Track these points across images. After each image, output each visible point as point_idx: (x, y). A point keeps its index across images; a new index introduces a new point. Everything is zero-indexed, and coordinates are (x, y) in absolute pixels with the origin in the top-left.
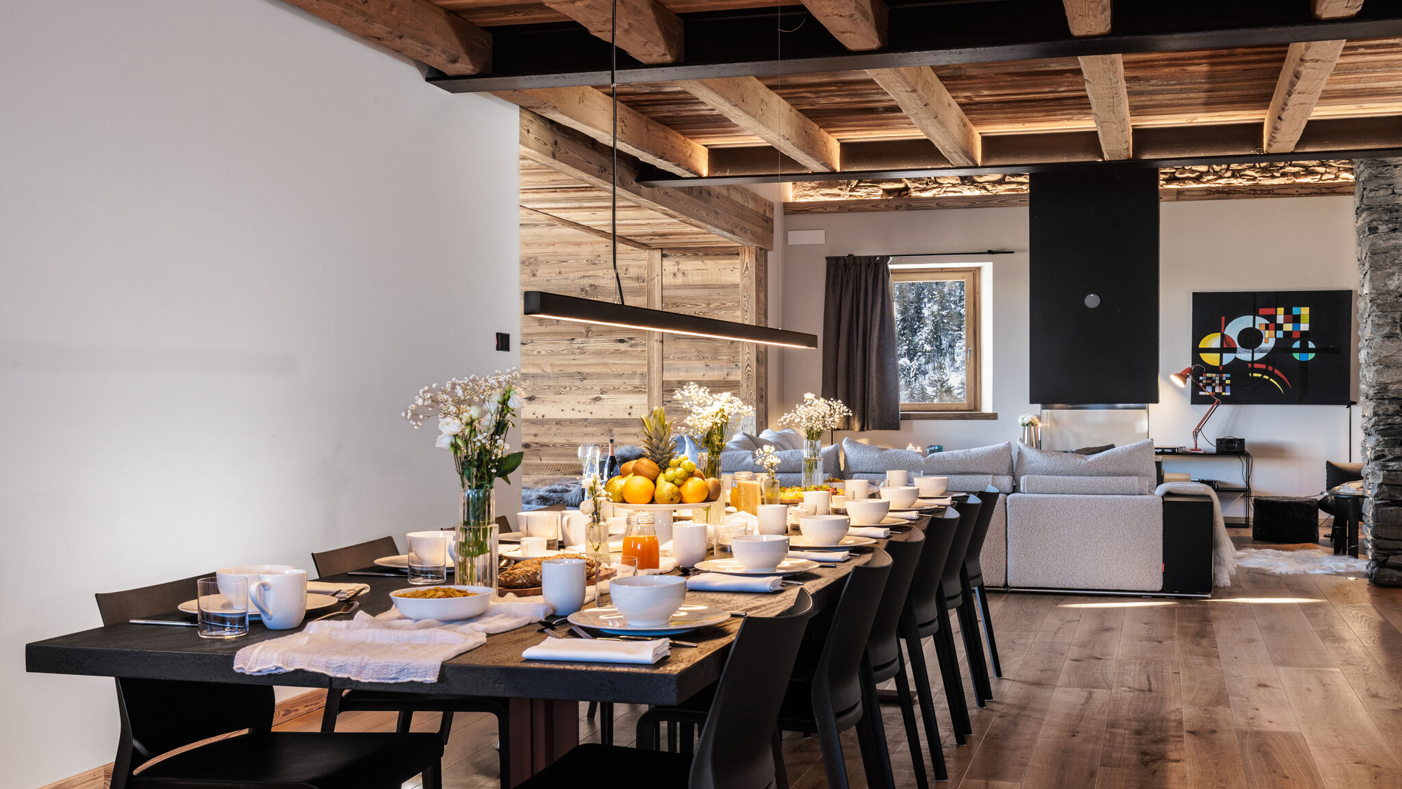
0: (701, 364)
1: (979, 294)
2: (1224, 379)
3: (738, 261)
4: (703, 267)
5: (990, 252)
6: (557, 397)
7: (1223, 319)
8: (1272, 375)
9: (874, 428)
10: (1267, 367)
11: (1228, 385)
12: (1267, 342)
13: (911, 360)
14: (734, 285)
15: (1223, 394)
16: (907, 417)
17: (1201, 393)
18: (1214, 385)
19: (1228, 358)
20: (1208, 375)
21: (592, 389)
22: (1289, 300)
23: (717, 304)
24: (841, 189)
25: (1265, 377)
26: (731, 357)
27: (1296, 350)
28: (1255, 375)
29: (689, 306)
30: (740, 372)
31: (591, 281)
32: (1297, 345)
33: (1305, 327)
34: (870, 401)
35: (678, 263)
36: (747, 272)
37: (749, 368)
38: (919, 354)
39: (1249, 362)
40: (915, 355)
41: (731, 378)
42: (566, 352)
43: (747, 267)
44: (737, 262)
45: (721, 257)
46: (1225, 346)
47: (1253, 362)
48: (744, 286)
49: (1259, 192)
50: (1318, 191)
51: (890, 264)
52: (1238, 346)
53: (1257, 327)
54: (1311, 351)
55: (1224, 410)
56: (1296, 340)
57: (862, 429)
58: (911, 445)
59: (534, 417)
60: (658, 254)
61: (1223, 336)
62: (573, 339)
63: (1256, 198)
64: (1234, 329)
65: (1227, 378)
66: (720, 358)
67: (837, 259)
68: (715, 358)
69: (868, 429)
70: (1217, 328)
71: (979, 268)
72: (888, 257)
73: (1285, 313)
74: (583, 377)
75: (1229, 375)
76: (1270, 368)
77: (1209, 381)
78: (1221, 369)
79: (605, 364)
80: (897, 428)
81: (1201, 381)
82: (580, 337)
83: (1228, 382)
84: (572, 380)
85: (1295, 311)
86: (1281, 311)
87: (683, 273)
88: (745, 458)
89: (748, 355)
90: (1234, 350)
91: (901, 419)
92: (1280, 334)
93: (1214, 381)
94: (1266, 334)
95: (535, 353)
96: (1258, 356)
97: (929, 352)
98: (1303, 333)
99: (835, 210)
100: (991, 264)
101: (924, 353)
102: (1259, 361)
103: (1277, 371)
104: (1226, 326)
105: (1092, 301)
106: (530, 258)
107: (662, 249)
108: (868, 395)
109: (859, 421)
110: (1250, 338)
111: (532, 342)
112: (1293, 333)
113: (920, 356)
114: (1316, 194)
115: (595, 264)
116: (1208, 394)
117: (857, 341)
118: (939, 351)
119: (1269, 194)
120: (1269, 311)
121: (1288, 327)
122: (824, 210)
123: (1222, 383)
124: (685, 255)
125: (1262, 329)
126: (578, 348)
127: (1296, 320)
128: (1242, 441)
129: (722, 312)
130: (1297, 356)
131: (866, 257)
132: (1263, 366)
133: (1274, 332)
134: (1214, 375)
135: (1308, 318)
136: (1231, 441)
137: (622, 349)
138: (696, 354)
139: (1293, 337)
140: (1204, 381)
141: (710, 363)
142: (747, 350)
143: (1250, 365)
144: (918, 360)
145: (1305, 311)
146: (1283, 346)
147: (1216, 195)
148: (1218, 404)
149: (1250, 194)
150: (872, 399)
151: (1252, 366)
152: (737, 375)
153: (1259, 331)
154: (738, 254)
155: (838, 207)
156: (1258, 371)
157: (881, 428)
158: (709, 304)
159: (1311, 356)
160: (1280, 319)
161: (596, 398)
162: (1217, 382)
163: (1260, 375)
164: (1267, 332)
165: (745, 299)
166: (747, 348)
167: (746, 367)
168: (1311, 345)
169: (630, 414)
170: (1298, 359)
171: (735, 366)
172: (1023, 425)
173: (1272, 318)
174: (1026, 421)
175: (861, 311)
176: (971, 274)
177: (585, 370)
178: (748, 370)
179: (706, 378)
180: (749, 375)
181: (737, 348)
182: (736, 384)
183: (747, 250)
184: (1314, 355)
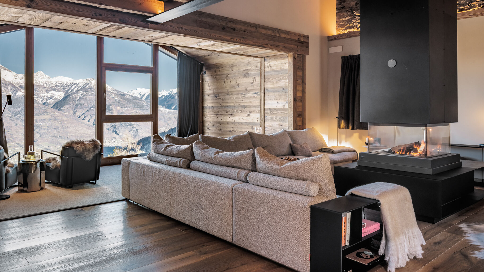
0: (276, 102)
4: (277, 63)
6: (238, 114)
14: (286, 70)
21: (247, 111)
23: (281, 78)
24: (354, 29)
26: (285, 99)
29: (272, 79)
31: (247, 72)
35: (269, 62)
36: (290, 64)
37: (290, 103)
41: (284, 107)
42: (240, 98)
43: (290, 62)
44: (287, 60)
45: (282, 58)
48: (289, 70)
57: (352, 129)
59: (232, 121)
60: (263, 59)
62: (242, 93)
66: (282, 99)
67: (345, 57)
68: (280, 99)
69: (355, 129)
74: (245, 107)
79: (251, 102)
82: (244, 92)
84: (242, 108)
87: (270, 66)
89: (290, 98)
95: (233, 98)
99: (346, 37)
105: (391, 63)
106: (231, 64)
107: (264, 57)
109: (351, 125)
111: (232, 94)
115: (248, 65)
122: (342, 38)
124: (271, 59)
126: (244, 96)
129: (282, 81)
137: (256, 96)
141: (278, 101)
142: (290, 96)
152: (287, 106)
158: (278, 78)
161: (248, 115)
165: (289, 75)
169: (257, 121)
171: (286, 102)
177: (246, 104)
178: (290, 104)
179: (277, 108)
180: (290, 106)
181: (287, 95)
182: (287, 110)
183: (290, 55)
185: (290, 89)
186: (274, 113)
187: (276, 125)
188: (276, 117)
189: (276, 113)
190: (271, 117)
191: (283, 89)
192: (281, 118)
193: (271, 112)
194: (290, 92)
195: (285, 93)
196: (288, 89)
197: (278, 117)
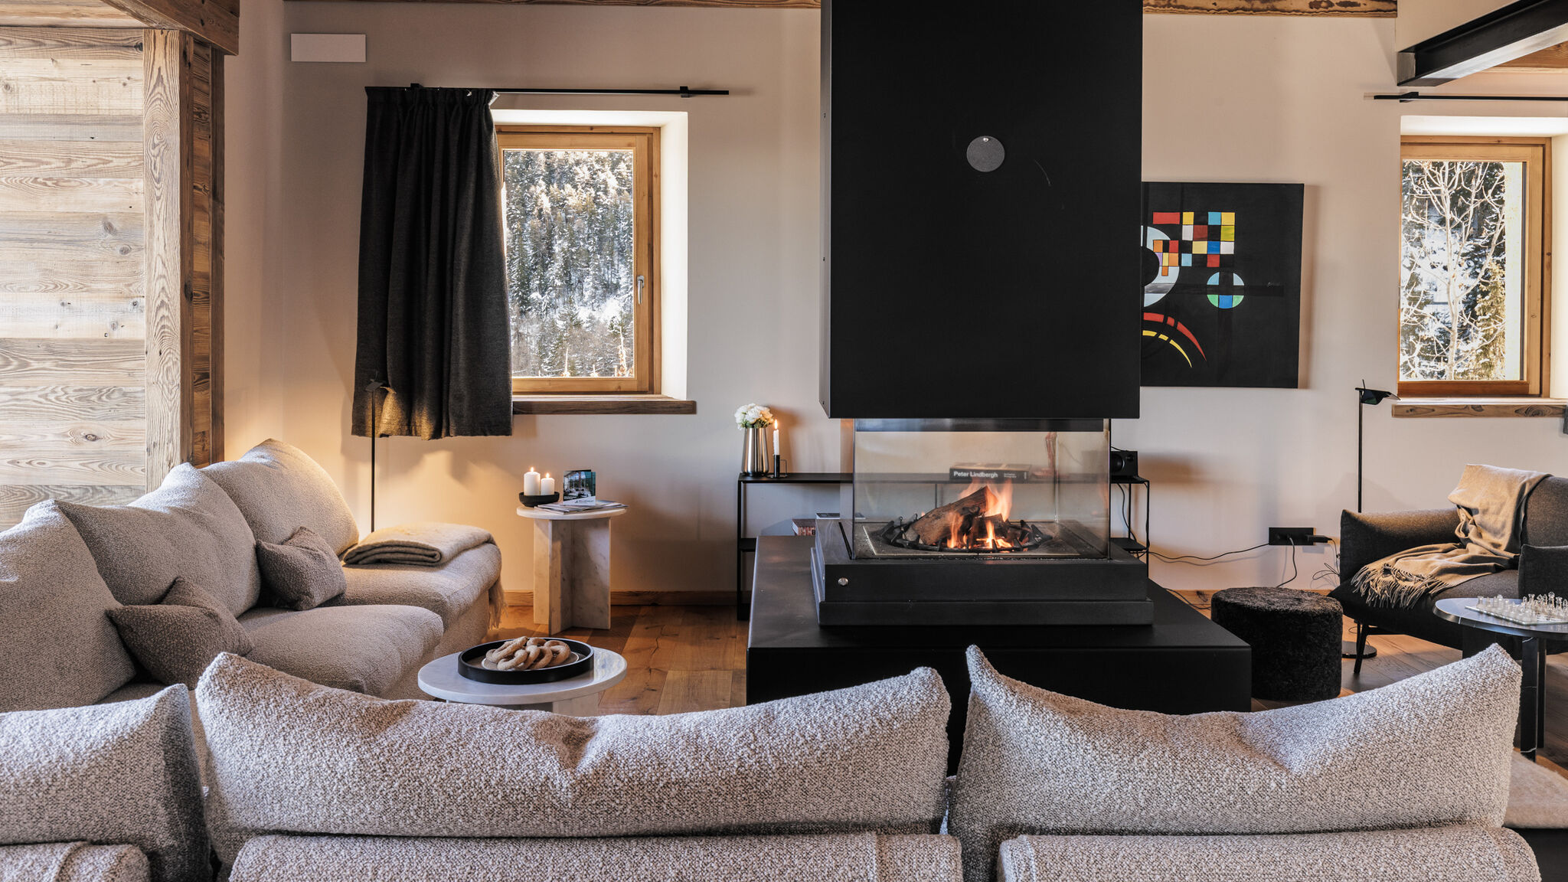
0: (51, 300)
1: (658, 176)
3: (140, 64)
4: (56, 73)
5: (684, 91)
8: (1174, 334)
9: (461, 432)
10: (1165, 319)
12: (1165, 274)
13: (543, 294)
14: (129, 118)
22: (1199, 197)
23: (89, 162)
25: (1163, 336)
26: (121, 285)
27: (1215, 290)
28: (1147, 333)
29: (21, 164)
30: (141, 320)
32: (1214, 280)
33: (1227, 247)
34: (453, 377)
36: (160, 89)
37: (163, 312)
38: (550, 288)
40: (546, 290)
41: (121, 333)
43: (160, 77)
44: (135, 65)
45: (98, 52)
47: (1146, 308)
48: (154, 120)
53: (1150, 246)
54: (1237, 290)
56: (1213, 271)
57: (437, 433)
58: (532, 469)
66: (94, 286)
67: (388, 92)
68: (82, 288)
69: (449, 434)
71: (659, 129)
72: (489, 93)
73: (1196, 223)
76: (1171, 321)
80: (505, 430)
85: (1212, 218)
86: (1187, 219)
87: (7, 87)
89: (162, 281)
91: (514, 413)
92: (1187, 260)
94: (1165, 259)
96: (1154, 298)
97: (560, 287)
98: (1225, 260)
100: (684, 114)
101: (554, 288)
102: (1153, 308)
103: (1181, 327)
108: (449, 367)
112: (1209, 259)
113: (551, 291)
117: (427, 258)
118: (569, 285)
120: (1170, 218)
121: (1201, 247)
124: (10, 43)
125: (1158, 250)
127: (1214, 234)
128: (1133, 456)
129: (101, 181)
130: (1213, 299)
132: (1159, 318)
133: (1177, 254)
135: (1233, 232)
139: (1209, 265)
141: (68, 297)
142: (160, 270)
144: (549, 294)
145: (1226, 221)
146: (1192, 281)
150: (457, 374)
151: (1146, 315)
152: (137, 327)
153: (1152, 253)
154: (139, 47)
156: (1151, 326)
157: (475, 432)
158: (70, 161)
159: (1238, 300)
160: (1188, 233)
163: (1153, 334)
164: (1166, 255)
165: (155, 152)
166: (160, 265)
167: (159, 308)
168: (1238, 281)
170: (1217, 306)
171: (130, 307)
172: (746, 426)
173: (1174, 231)
174: (751, 417)
175: (436, 197)
176: (646, 140)
178: (163, 317)
179: (62, 334)
180: (163, 327)
181: (136, 264)
182: (131, 349)
183: (160, 38)
184: (1241, 298)
185: (159, 231)
186: (35, 365)
187: (50, 437)
188: (53, 392)
189: (48, 364)
190: (11, 394)
191: (109, 228)
192: (94, 398)
193: (8, 364)
194: (158, 247)
195: (124, 251)
196: (146, 230)
197: (70, 391)
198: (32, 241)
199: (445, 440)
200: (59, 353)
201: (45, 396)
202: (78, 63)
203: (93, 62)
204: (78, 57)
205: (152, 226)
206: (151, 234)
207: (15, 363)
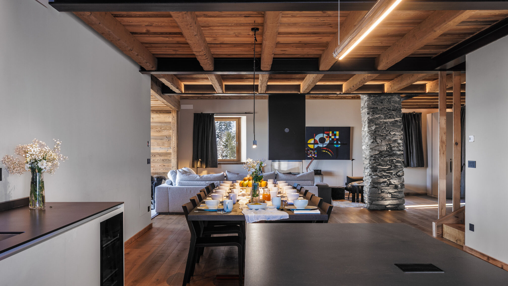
0: (159, 147)
1: (240, 125)
2: (315, 152)
5: (246, 113)
7: (315, 135)
8: (328, 151)
9: (210, 167)
10: (327, 149)
11: (316, 154)
12: (327, 141)
14: (170, 122)
15: (315, 157)
16: (220, 164)
17: (308, 156)
18: (312, 154)
19: (316, 146)
20: (310, 151)
22: (333, 129)
23: (164, 128)
25: (326, 152)
26: (168, 145)
27: (335, 144)
28: (324, 151)
29: (154, 129)
32: (335, 142)
33: (337, 137)
34: (209, 159)
36: (174, 118)
37: (174, 149)
39: (322, 147)
41: (168, 152)
43: (174, 117)
44: (171, 115)
45: (165, 113)
46: (315, 143)
47: (323, 147)
48: (173, 123)
49: (324, 98)
50: (341, 98)
51: (215, 116)
52: (319, 142)
53: (324, 137)
54: (339, 144)
55: (315, 161)
56: (335, 141)
57: (206, 167)
61: (315, 140)
63: (323, 99)
64: (318, 138)
65: (316, 152)
66: (165, 145)
67: (198, 114)
68: (163, 145)
69: (208, 167)
70: (313, 137)
71: (240, 117)
72: (214, 114)
73: (332, 133)
75: (316, 151)
76: (328, 149)
77: (311, 153)
78: (314, 149)
80: (217, 167)
81: (308, 153)
83: (316, 153)
85: (335, 132)
86: (331, 132)
87: (152, 118)
88: (197, 177)
89: (174, 145)
90: (318, 144)
91: (218, 164)
92: (331, 139)
93: (312, 153)
94: (327, 139)
96: (324, 146)
98: (337, 139)
100: (246, 117)
102: (325, 147)
103: (330, 150)
104: (315, 136)
105: (287, 130)
108: (208, 157)
110: (322, 140)
112: (334, 139)
114: (340, 99)
116: (310, 157)
117: (204, 140)
119: (327, 98)
120: (328, 132)
121: (333, 137)
122: (193, 98)
123: (314, 153)
124: (153, 112)
125: (326, 138)
127: (335, 135)
128: (320, 171)
129: (165, 131)
130: (335, 146)
131: (207, 113)
132: (326, 149)
133: (329, 138)
134: (312, 151)
135: (338, 134)
136: (318, 170)
138: (157, 144)
139: (334, 140)
140: (309, 153)
141: (161, 147)
142: (174, 143)
143: (322, 148)
145: (337, 133)
146: (331, 143)
147: (312, 98)
148: (313, 160)
149: (322, 98)
151: (323, 148)
152: (171, 151)
153: (325, 138)
154: (171, 113)
155: (197, 98)
156: (324, 150)
157: (212, 167)
158: (161, 128)
159: (339, 146)
160: (331, 135)
162: (313, 153)
163: (325, 151)
164: (327, 138)
165: (173, 127)
166: (174, 142)
168: (339, 143)
170: (336, 146)
171: (170, 148)
173: (328, 134)
175: (206, 130)
176: (238, 119)
179: (160, 151)
180: (174, 151)
181: (170, 142)
182: (170, 154)
183: (174, 111)
184: (340, 145)
186: (156, 156)
187: (158, 166)
188: (159, 159)
189: (158, 156)
191: (166, 137)
192: (165, 160)
193: (153, 156)
194: (174, 140)
195: (169, 140)
196: (172, 138)
197: (161, 159)
198: (156, 139)
199: (207, 168)
200: (160, 154)
201: (158, 160)
202: (162, 115)
203: (164, 115)
204: (162, 114)
205: (173, 137)
206: (173, 138)
207: (154, 156)
